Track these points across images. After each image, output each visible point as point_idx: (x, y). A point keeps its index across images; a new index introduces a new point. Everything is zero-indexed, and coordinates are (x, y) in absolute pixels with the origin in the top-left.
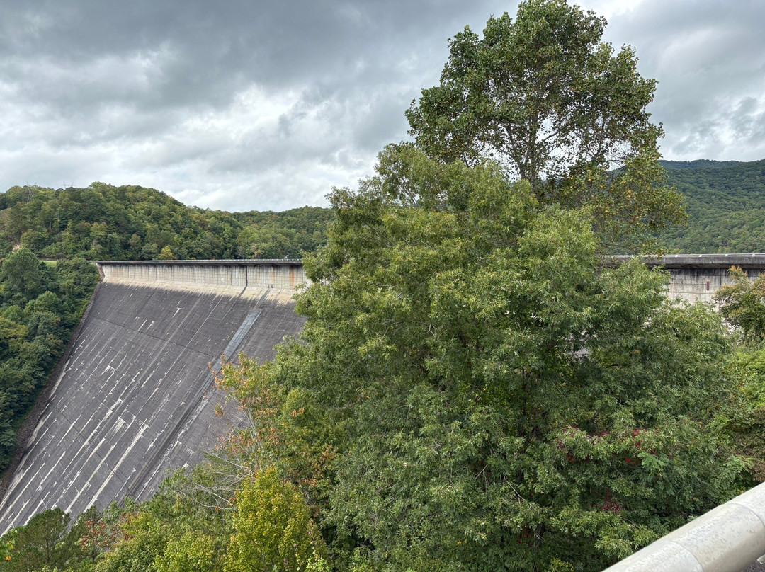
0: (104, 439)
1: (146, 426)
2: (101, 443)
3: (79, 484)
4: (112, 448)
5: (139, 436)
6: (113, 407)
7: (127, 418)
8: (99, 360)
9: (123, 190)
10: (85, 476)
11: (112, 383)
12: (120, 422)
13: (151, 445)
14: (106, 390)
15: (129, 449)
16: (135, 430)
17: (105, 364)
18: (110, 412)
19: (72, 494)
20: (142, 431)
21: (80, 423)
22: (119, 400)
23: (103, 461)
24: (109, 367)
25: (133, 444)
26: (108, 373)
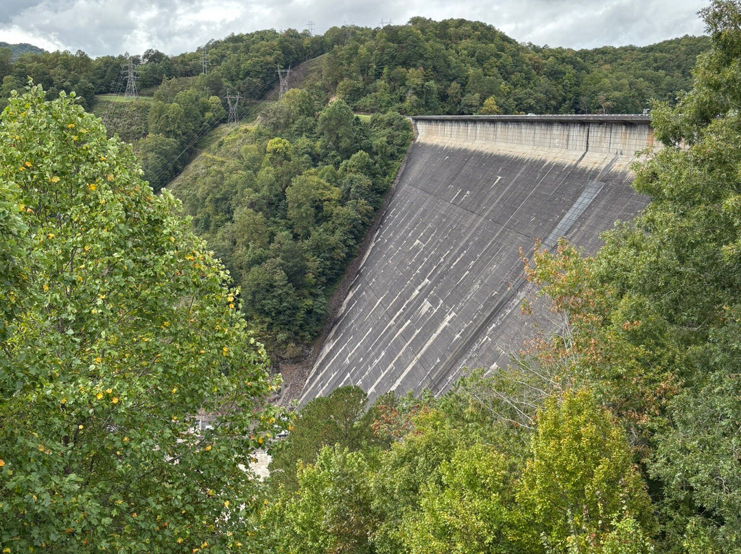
0: (409, 321)
1: (453, 314)
2: (406, 324)
3: (384, 364)
4: (417, 332)
5: (445, 323)
6: (420, 287)
7: (434, 302)
8: (407, 232)
9: (445, 24)
10: (390, 357)
11: (419, 261)
12: (426, 306)
13: (458, 336)
14: (414, 267)
15: (435, 336)
16: (441, 316)
17: (415, 237)
18: (417, 292)
19: (376, 373)
20: (448, 318)
21: (387, 300)
22: (427, 280)
23: (407, 344)
24: (418, 241)
25: (439, 332)
26: (416, 249)
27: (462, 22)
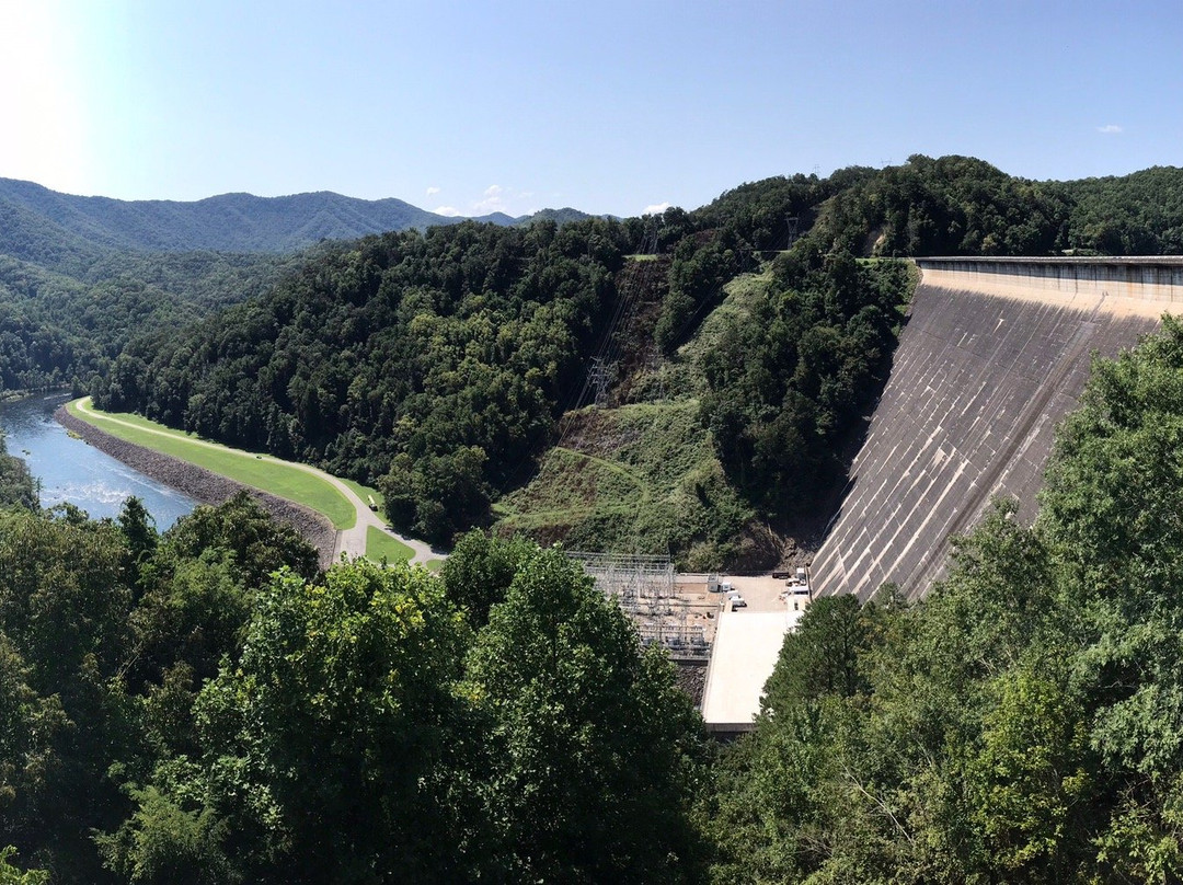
0: (924, 471)
1: (967, 461)
2: (922, 474)
3: (900, 517)
4: (933, 482)
5: (960, 471)
6: (933, 435)
7: (947, 450)
8: (917, 378)
10: (906, 510)
11: (931, 408)
12: (940, 453)
13: (973, 484)
14: (926, 415)
15: (950, 485)
16: (955, 464)
17: (926, 381)
18: (930, 440)
19: (893, 526)
20: (963, 466)
21: (901, 449)
22: (939, 428)
23: (924, 495)
24: (928, 388)
25: (954, 481)
26: (929, 394)
27: (958, 159)
